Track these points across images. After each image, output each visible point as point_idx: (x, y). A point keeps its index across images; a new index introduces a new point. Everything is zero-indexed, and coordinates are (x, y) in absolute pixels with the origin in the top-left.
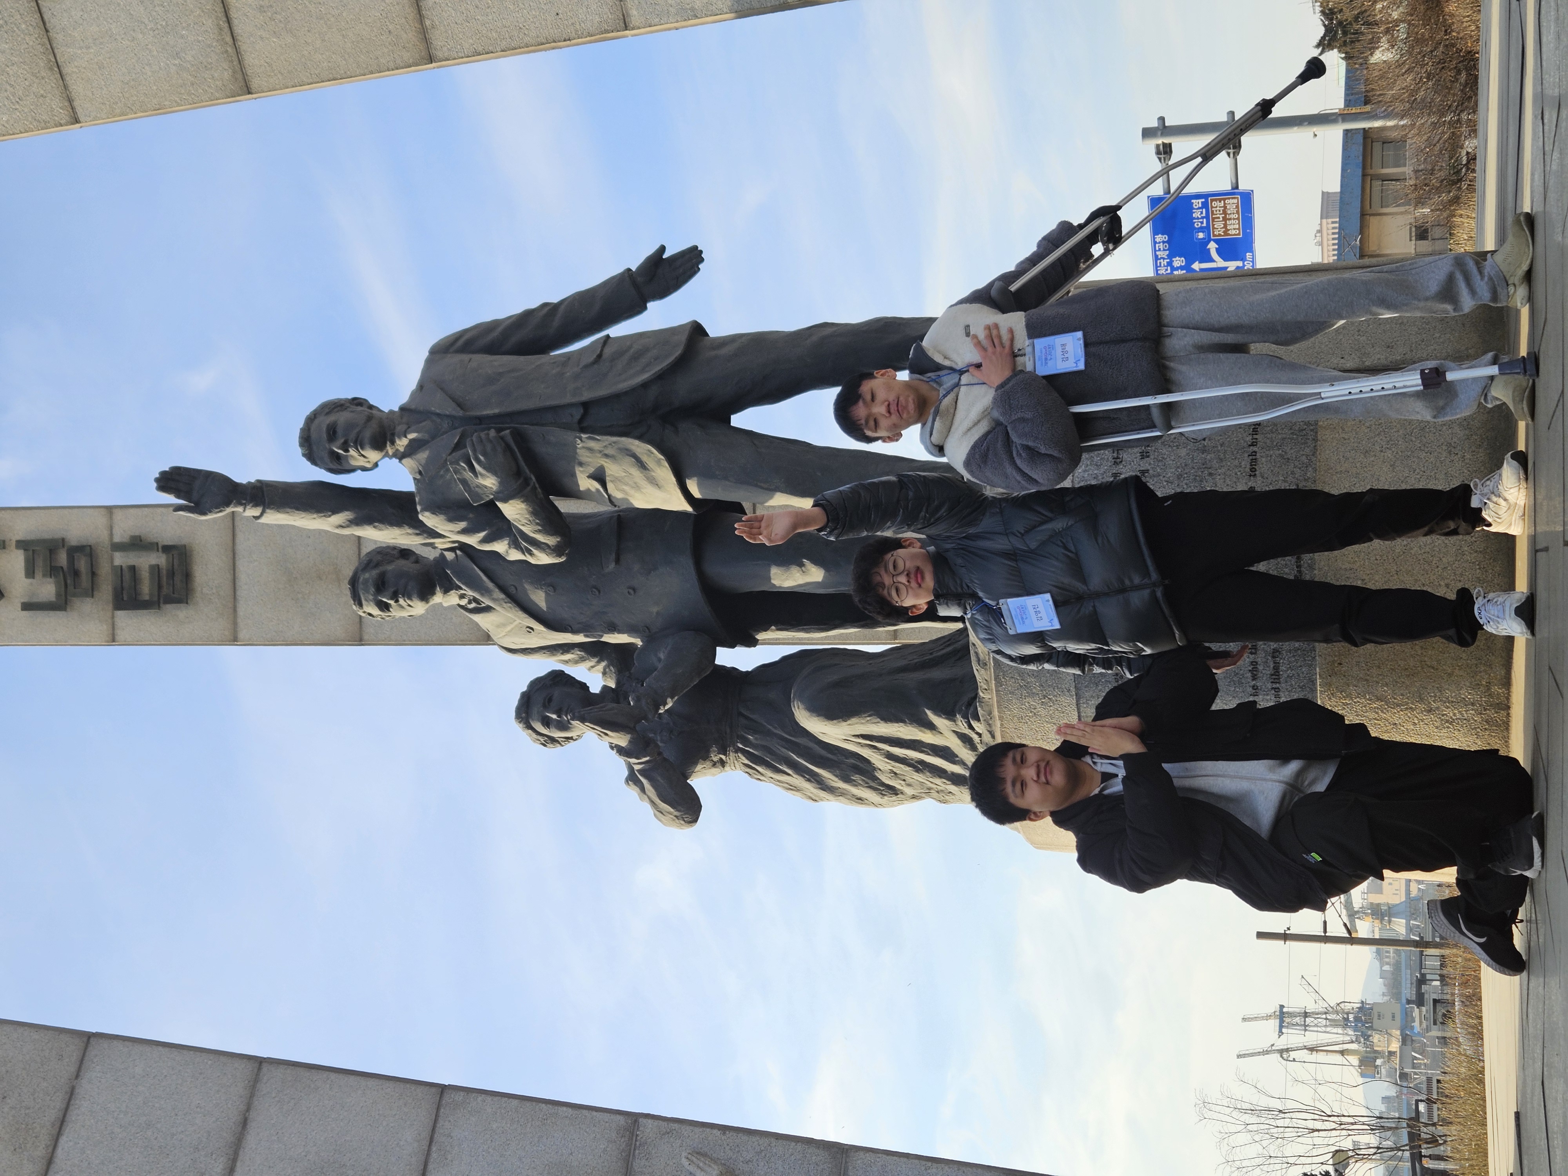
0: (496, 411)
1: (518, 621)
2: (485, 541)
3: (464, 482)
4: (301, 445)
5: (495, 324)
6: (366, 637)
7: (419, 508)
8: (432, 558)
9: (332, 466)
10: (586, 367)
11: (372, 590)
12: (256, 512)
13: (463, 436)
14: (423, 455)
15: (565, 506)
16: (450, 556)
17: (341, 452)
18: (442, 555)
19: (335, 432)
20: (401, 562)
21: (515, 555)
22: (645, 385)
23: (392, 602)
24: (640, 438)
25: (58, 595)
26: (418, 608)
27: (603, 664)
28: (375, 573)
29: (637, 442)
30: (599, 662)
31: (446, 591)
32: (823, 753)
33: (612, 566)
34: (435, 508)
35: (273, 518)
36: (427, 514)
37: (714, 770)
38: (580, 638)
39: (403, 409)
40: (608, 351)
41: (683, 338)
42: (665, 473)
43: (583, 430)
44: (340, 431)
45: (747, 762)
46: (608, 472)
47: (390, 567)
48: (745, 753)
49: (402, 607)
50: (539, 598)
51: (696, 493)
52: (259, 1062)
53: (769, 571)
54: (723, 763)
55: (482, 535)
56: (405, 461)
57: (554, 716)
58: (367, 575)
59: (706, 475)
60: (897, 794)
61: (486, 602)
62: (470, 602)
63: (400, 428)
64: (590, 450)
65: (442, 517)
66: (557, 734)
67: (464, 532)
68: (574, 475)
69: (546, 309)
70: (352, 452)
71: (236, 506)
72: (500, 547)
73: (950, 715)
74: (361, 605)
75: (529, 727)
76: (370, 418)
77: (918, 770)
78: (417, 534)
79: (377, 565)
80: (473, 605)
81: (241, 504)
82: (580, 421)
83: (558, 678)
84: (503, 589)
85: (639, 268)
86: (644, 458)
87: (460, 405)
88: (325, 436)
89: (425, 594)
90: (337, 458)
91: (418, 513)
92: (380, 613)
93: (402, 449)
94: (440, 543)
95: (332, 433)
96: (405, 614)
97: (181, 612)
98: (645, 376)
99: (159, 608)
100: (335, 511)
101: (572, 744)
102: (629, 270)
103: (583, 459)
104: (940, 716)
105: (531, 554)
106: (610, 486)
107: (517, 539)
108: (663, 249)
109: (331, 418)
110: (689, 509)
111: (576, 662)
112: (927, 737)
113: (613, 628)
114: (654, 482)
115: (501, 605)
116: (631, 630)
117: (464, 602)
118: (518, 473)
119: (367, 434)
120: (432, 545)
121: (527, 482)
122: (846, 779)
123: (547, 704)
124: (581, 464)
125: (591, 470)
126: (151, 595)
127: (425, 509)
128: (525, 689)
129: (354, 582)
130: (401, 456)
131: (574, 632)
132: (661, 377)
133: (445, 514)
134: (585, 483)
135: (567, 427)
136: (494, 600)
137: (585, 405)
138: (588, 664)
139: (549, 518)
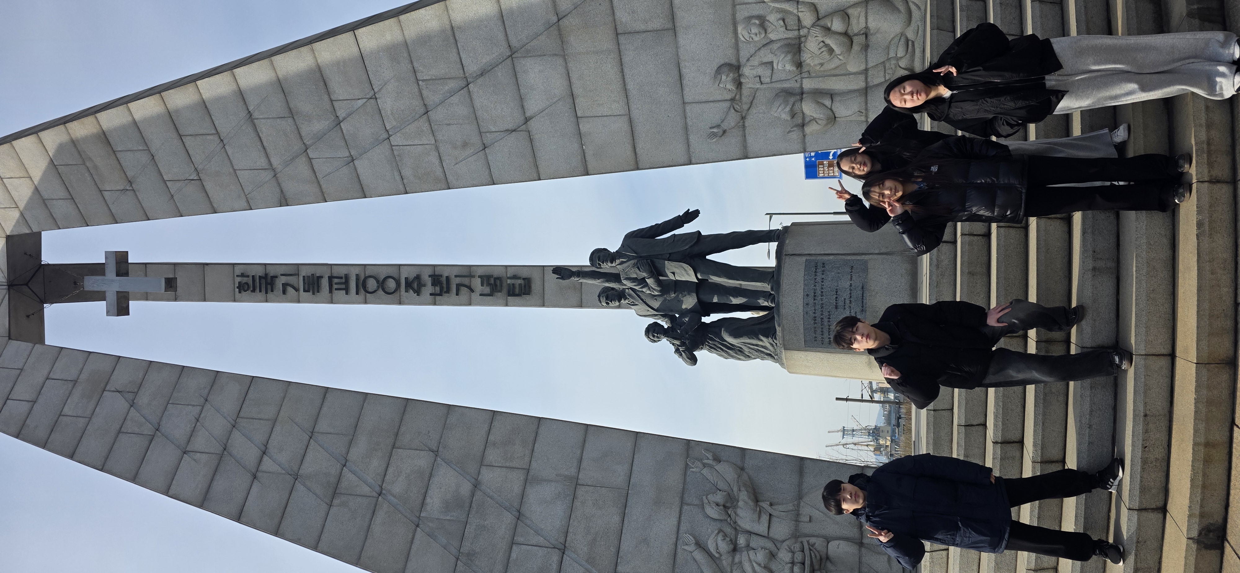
0: (646, 255)
1: (645, 308)
2: (639, 288)
3: (636, 273)
8: (622, 291)
9: (598, 267)
10: (670, 243)
11: (605, 299)
12: (578, 279)
13: (636, 261)
14: (624, 265)
16: (628, 291)
18: (626, 290)
20: (612, 291)
21: (647, 292)
22: (686, 248)
23: (610, 303)
24: (684, 263)
25: (490, 291)
26: (616, 304)
27: (669, 321)
28: (605, 294)
30: (667, 320)
31: (625, 299)
32: (730, 346)
33: (674, 294)
34: (627, 279)
35: (581, 280)
36: (622, 279)
37: (700, 350)
38: (663, 313)
39: (617, 251)
40: (674, 239)
41: (694, 235)
42: (691, 272)
43: (667, 260)
44: (601, 258)
45: (709, 349)
46: (674, 271)
47: (609, 293)
48: (708, 345)
50: (651, 303)
51: (699, 277)
54: (703, 349)
55: (639, 286)
57: (655, 335)
58: (602, 295)
59: (701, 273)
60: (750, 358)
61: (636, 303)
63: (617, 257)
64: (671, 265)
65: (628, 281)
66: (656, 339)
67: (634, 285)
68: (666, 271)
69: (656, 226)
70: (602, 262)
71: (572, 276)
72: (644, 290)
73: (767, 337)
74: (601, 303)
75: (649, 337)
76: (609, 254)
77: (757, 351)
78: (619, 285)
79: (606, 292)
80: (633, 303)
81: (574, 276)
82: (666, 258)
83: (655, 324)
84: (642, 300)
85: (682, 215)
86: (685, 267)
87: (635, 252)
88: (596, 258)
89: (619, 300)
90: (600, 264)
91: (619, 279)
92: (607, 305)
93: (617, 262)
94: (625, 287)
95: (599, 258)
96: (612, 305)
97: (528, 298)
99: (521, 296)
100: (596, 278)
101: (660, 342)
102: (679, 215)
104: (764, 338)
105: (653, 292)
106: (675, 274)
107: (649, 287)
108: (689, 209)
109: (598, 254)
110: (696, 280)
111: (658, 319)
112: (760, 343)
114: (688, 274)
117: (630, 303)
119: (608, 258)
121: (653, 273)
122: (736, 353)
123: (654, 331)
124: (668, 268)
125: (670, 270)
126: (519, 292)
128: (647, 327)
129: (599, 296)
130: (617, 265)
132: (691, 247)
134: (669, 274)
135: (663, 259)
136: (639, 303)
137: (670, 254)
138: (662, 319)
139: (659, 283)
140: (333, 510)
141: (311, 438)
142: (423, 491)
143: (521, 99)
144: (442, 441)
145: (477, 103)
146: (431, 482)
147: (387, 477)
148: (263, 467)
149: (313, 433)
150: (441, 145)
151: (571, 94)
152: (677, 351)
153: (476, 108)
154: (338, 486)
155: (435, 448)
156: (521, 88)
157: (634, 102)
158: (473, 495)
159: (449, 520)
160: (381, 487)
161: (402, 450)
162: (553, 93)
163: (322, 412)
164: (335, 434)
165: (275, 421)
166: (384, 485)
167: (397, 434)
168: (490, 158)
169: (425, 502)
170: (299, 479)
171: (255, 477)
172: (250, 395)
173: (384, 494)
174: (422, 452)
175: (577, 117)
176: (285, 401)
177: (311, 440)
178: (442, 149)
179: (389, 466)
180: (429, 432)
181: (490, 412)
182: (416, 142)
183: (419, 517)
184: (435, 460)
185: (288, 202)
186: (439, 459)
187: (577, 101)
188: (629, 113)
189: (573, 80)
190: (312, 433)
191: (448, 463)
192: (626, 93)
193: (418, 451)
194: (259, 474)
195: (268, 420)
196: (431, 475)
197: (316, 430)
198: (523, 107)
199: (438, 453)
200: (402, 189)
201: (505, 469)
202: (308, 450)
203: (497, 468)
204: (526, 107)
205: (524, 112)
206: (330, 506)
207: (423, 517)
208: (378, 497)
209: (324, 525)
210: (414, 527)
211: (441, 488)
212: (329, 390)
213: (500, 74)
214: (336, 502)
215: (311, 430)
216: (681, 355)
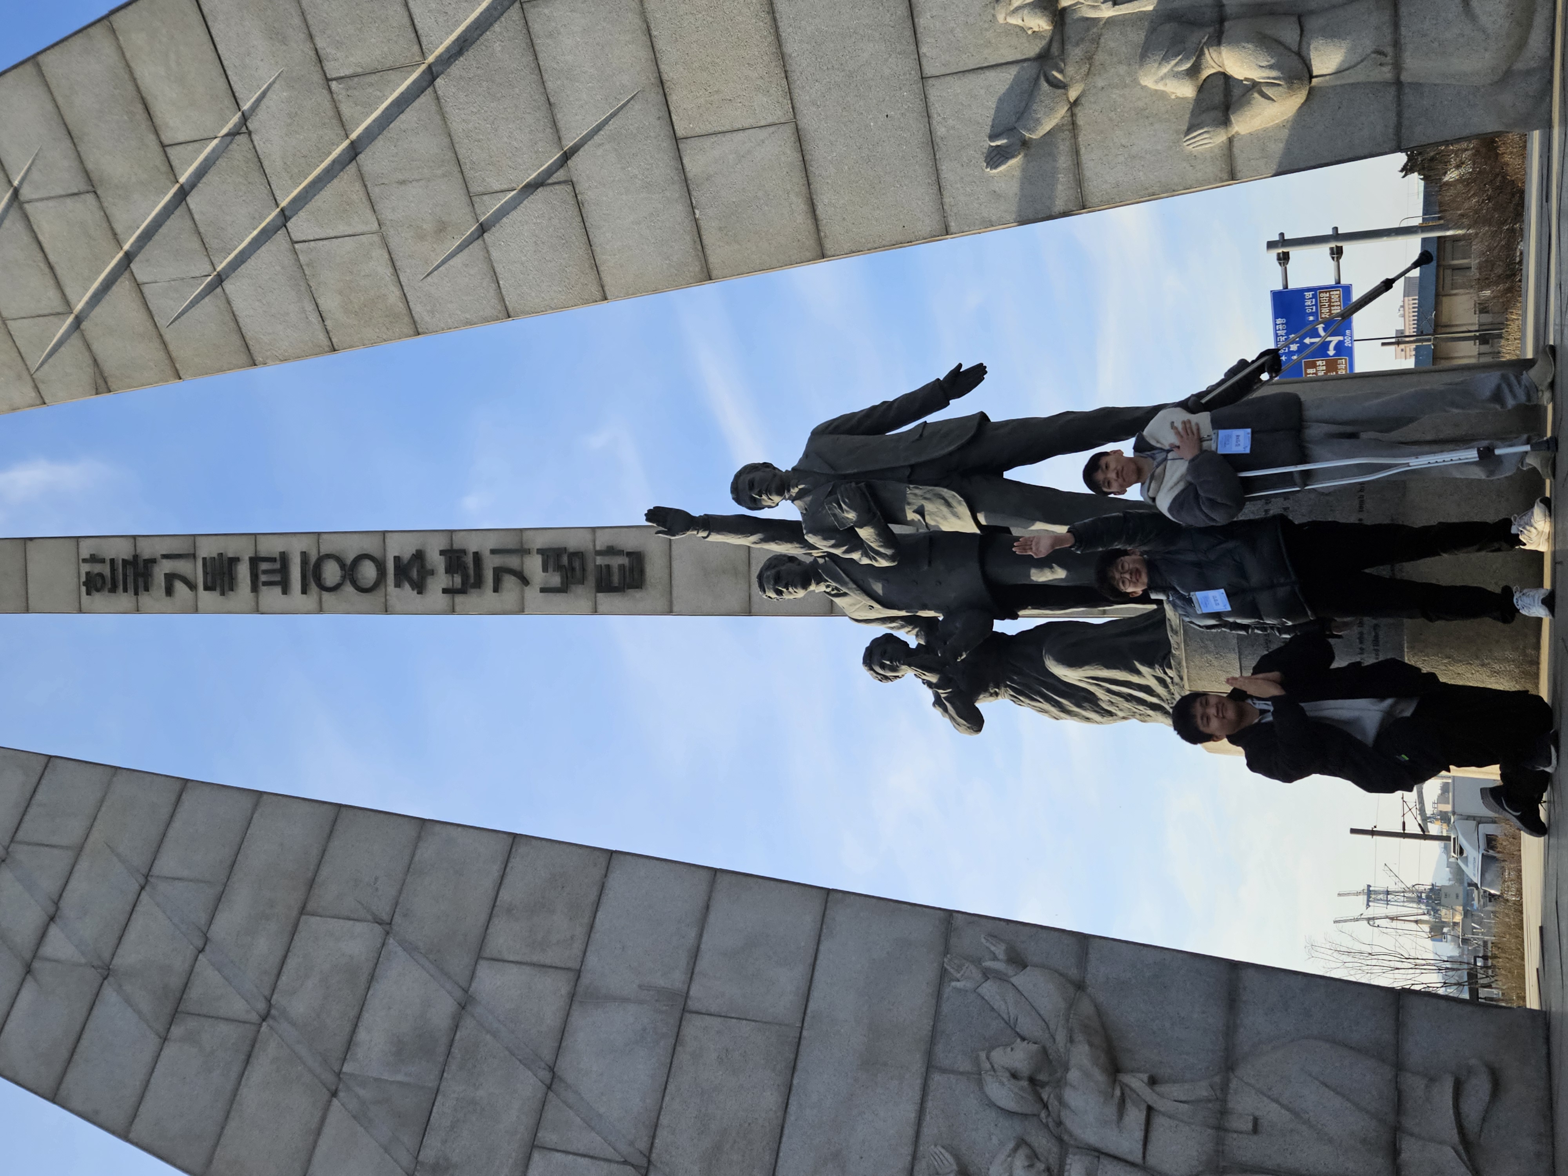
0: (856, 471)
1: (864, 602)
2: (845, 552)
3: (835, 515)
4: (732, 492)
5: (853, 415)
6: (753, 611)
7: (805, 532)
8: (808, 562)
9: (751, 506)
10: (913, 442)
11: (772, 582)
12: (705, 534)
13: (833, 487)
14: (808, 499)
15: (896, 529)
16: (821, 561)
17: (757, 497)
18: (815, 560)
19: (753, 485)
20: (790, 564)
21: (865, 561)
22: (951, 454)
23: (784, 590)
24: (947, 487)
25: (562, 583)
26: (801, 593)
27: (917, 630)
28: (773, 571)
29: (945, 490)
30: (913, 629)
31: (818, 583)
32: (1063, 688)
33: (926, 568)
34: (815, 532)
35: (715, 538)
36: (810, 535)
37: (991, 698)
38: (903, 613)
39: (793, 469)
40: (926, 433)
41: (975, 423)
42: (963, 510)
43: (911, 482)
44: (756, 485)
45: (1012, 693)
46: (926, 509)
47: (783, 568)
48: (1010, 687)
49: (790, 593)
50: (878, 588)
51: (983, 522)
52: (715, 871)
53: (1030, 572)
54: (997, 694)
55: (845, 548)
56: (796, 502)
57: (888, 663)
58: (769, 573)
59: (988, 512)
60: (1112, 716)
61: (844, 590)
62: (833, 590)
63: (793, 482)
64: (915, 495)
65: (820, 537)
66: (888, 673)
67: (833, 546)
68: (904, 511)
69: (884, 406)
70: (764, 497)
71: (692, 530)
72: (856, 556)
73: (1151, 665)
74: (765, 592)
75: (872, 669)
76: (775, 475)
77: (1127, 700)
78: (802, 548)
79: (774, 567)
80: (835, 592)
81: (696, 529)
82: (909, 477)
83: (889, 639)
84: (855, 582)
85: (945, 378)
86: (950, 500)
87: (832, 468)
88: (747, 487)
89: (805, 586)
90: (755, 499)
91: (803, 535)
92: (776, 596)
93: (794, 495)
94: (815, 553)
95: (751, 485)
96: (791, 597)
97: (638, 594)
98: (952, 448)
99: (624, 592)
100: (752, 534)
101: (899, 680)
102: (938, 379)
103: (910, 501)
104: (1143, 665)
105: (876, 561)
106: (927, 518)
107: (866, 550)
108: (960, 366)
109: (751, 476)
110: (978, 531)
111: (899, 628)
112: (1133, 678)
113: (925, 607)
114: (956, 515)
115: (853, 592)
116: (936, 609)
117: (829, 590)
118: (869, 510)
119: (773, 486)
120: (810, 554)
121: (875, 515)
122: (1079, 706)
123: (884, 655)
124: (909, 504)
125: (915, 507)
126: (619, 583)
127: (807, 533)
128: (868, 645)
130: (793, 500)
131: (900, 609)
132: (961, 448)
133: (822, 536)
134: (911, 515)
135: (900, 480)
136: (849, 589)
137: (912, 467)
138: (907, 629)
139: (888, 538)
140: (170, 1051)
141: (143, 888)
142: (353, 1013)
143: (550, 104)
144: (401, 898)
145: (457, 126)
146: (370, 993)
147: (284, 978)
148: (47, 950)
149: (149, 878)
150: (392, 232)
151: (658, 82)
152: (938, 702)
153: (456, 139)
154: (185, 996)
155: (386, 918)
156: (546, 77)
157: (803, 87)
158: (456, 1028)
159: (401, 1084)
160: (269, 1001)
161: (318, 918)
162: (618, 84)
163: (171, 833)
164: (191, 881)
165: (79, 850)
166: (275, 997)
167: (311, 884)
168: (495, 254)
169: (354, 1038)
170: (110, 979)
171: (28, 970)
172: (39, 796)
173: (274, 1018)
174: (358, 924)
175: (676, 139)
176: (103, 809)
177: (144, 894)
178: (394, 242)
179: (290, 954)
180: (376, 879)
181: (505, 836)
182: (342, 229)
183: (339, 1074)
184: (383, 945)
185: (109, 384)
186: (391, 941)
187: (673, 99)
188: (795, 118)
189: (660, 45)
190: (147, 877)
191: (410, 948)
192: (784, 66)
193: (351, 922)
194: (36, 965)
195: (67, 848)
196: (372, 978)
197: (155, 871)
198: (554, 123)
199: (391, 929)
200: (325, 342)
201: (527, 969)
202: (134, 916)
203: (512, 965)
204: (561, 124)
205: (559, 138)
206: (165, 1039)
207: (345, 1073)
208: (260, 1025)
209: (148, 1081)
210: (326, 1095)
211: (390, 1008)
212: (189, 784)
213: (497, 46)
214: (177, 1031)
215: (145, 871)
216: (945, 710)
